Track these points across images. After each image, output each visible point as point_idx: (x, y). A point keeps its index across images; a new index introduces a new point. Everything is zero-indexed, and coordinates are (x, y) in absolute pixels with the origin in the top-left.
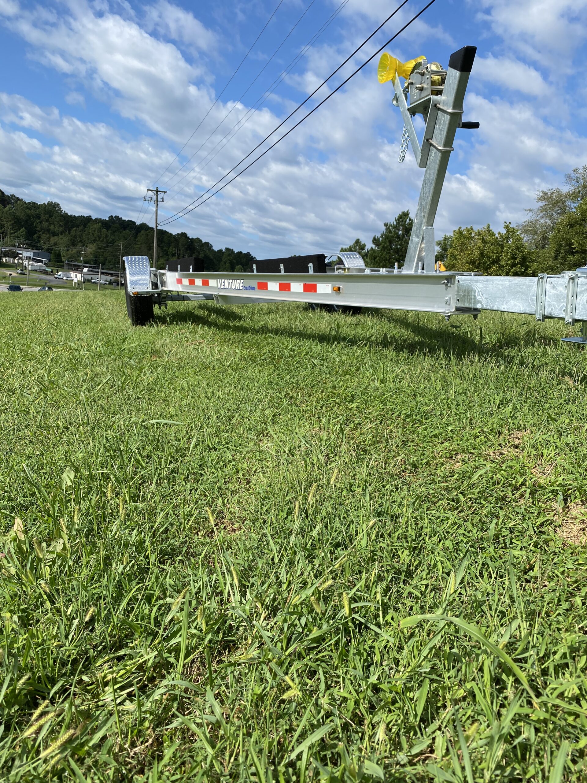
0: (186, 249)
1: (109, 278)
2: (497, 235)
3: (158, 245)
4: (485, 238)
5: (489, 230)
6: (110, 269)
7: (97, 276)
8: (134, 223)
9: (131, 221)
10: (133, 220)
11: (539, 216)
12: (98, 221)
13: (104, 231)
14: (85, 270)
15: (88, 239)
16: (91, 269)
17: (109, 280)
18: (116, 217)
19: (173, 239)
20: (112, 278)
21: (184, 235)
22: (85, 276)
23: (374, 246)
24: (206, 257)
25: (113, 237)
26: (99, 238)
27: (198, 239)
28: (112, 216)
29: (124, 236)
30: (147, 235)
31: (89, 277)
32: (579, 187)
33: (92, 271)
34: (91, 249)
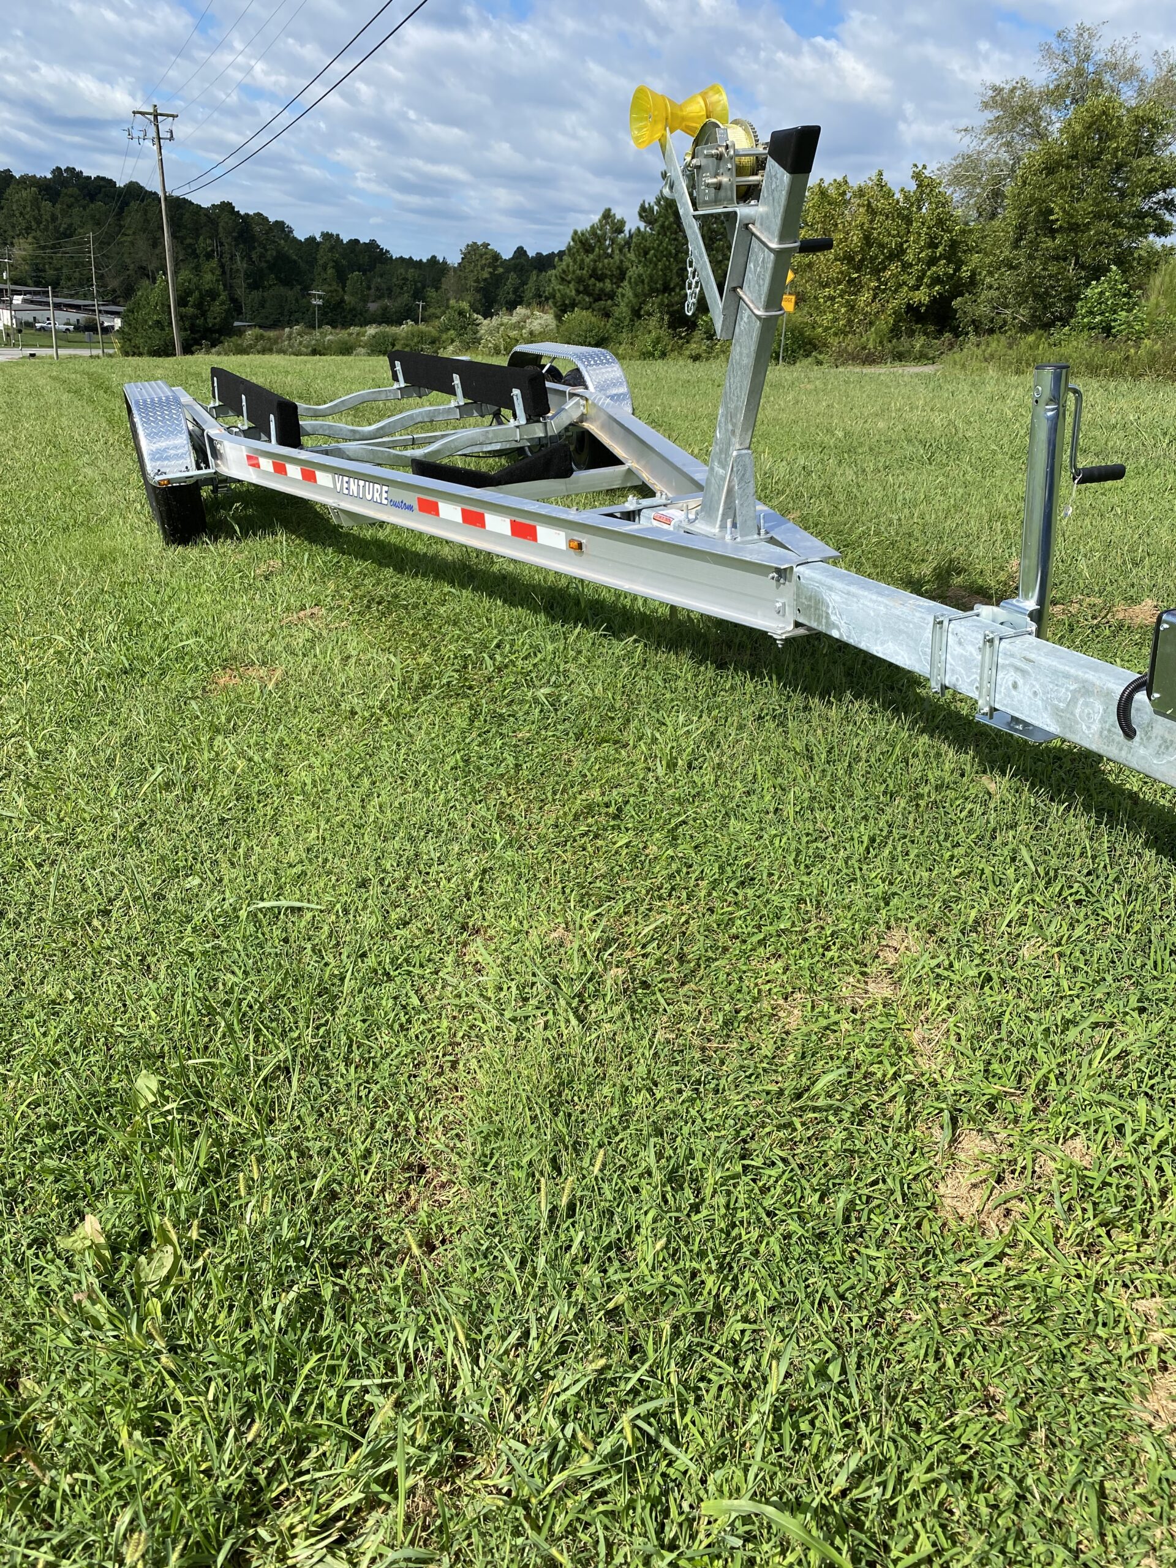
0: (235, 239)
1: (74, 316)
2: (898, 196)
3: (173, 236)
4: (874, 204)
5: (881, 185)
6: (72, 296)
7: (46, 314)
8: (111, 183)
9: (103, 179)
10: (109, 176)
11: (985, 143)
12: (28, 181)
13: (46, 205)
14: (18, 300)
15: (13, 227)
16: (28, 297)
17: (73, 320)
18: (68, 169)
19: (203, 219)
20: (82, 316)
21: (227, 207)
22: (20, 315)
23: (642, 225)
24: (281, 257)
25: (67, 220)
26: (39, 223)
27: (259, 215)
28: (58, 169)
29: (93, 217)
30: (146, 212)
31: (28, 317)
32: (1068, 73)
33: (32, 302)
34: (21, 250)
